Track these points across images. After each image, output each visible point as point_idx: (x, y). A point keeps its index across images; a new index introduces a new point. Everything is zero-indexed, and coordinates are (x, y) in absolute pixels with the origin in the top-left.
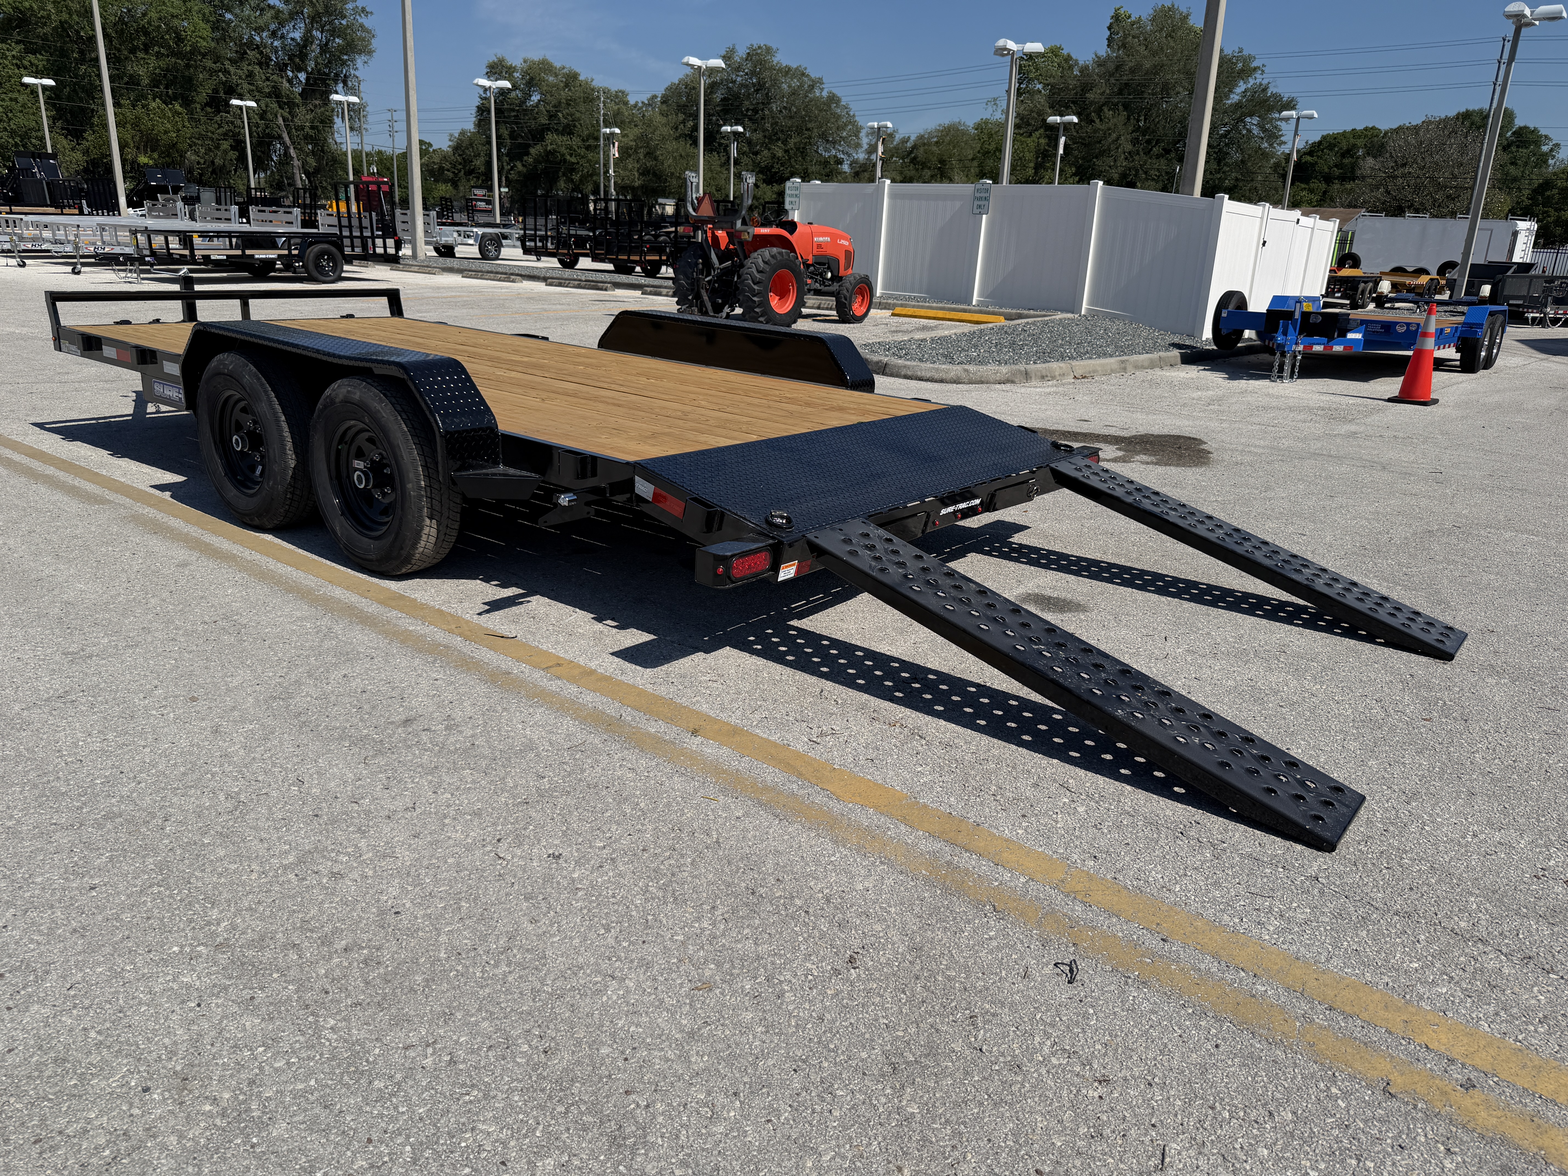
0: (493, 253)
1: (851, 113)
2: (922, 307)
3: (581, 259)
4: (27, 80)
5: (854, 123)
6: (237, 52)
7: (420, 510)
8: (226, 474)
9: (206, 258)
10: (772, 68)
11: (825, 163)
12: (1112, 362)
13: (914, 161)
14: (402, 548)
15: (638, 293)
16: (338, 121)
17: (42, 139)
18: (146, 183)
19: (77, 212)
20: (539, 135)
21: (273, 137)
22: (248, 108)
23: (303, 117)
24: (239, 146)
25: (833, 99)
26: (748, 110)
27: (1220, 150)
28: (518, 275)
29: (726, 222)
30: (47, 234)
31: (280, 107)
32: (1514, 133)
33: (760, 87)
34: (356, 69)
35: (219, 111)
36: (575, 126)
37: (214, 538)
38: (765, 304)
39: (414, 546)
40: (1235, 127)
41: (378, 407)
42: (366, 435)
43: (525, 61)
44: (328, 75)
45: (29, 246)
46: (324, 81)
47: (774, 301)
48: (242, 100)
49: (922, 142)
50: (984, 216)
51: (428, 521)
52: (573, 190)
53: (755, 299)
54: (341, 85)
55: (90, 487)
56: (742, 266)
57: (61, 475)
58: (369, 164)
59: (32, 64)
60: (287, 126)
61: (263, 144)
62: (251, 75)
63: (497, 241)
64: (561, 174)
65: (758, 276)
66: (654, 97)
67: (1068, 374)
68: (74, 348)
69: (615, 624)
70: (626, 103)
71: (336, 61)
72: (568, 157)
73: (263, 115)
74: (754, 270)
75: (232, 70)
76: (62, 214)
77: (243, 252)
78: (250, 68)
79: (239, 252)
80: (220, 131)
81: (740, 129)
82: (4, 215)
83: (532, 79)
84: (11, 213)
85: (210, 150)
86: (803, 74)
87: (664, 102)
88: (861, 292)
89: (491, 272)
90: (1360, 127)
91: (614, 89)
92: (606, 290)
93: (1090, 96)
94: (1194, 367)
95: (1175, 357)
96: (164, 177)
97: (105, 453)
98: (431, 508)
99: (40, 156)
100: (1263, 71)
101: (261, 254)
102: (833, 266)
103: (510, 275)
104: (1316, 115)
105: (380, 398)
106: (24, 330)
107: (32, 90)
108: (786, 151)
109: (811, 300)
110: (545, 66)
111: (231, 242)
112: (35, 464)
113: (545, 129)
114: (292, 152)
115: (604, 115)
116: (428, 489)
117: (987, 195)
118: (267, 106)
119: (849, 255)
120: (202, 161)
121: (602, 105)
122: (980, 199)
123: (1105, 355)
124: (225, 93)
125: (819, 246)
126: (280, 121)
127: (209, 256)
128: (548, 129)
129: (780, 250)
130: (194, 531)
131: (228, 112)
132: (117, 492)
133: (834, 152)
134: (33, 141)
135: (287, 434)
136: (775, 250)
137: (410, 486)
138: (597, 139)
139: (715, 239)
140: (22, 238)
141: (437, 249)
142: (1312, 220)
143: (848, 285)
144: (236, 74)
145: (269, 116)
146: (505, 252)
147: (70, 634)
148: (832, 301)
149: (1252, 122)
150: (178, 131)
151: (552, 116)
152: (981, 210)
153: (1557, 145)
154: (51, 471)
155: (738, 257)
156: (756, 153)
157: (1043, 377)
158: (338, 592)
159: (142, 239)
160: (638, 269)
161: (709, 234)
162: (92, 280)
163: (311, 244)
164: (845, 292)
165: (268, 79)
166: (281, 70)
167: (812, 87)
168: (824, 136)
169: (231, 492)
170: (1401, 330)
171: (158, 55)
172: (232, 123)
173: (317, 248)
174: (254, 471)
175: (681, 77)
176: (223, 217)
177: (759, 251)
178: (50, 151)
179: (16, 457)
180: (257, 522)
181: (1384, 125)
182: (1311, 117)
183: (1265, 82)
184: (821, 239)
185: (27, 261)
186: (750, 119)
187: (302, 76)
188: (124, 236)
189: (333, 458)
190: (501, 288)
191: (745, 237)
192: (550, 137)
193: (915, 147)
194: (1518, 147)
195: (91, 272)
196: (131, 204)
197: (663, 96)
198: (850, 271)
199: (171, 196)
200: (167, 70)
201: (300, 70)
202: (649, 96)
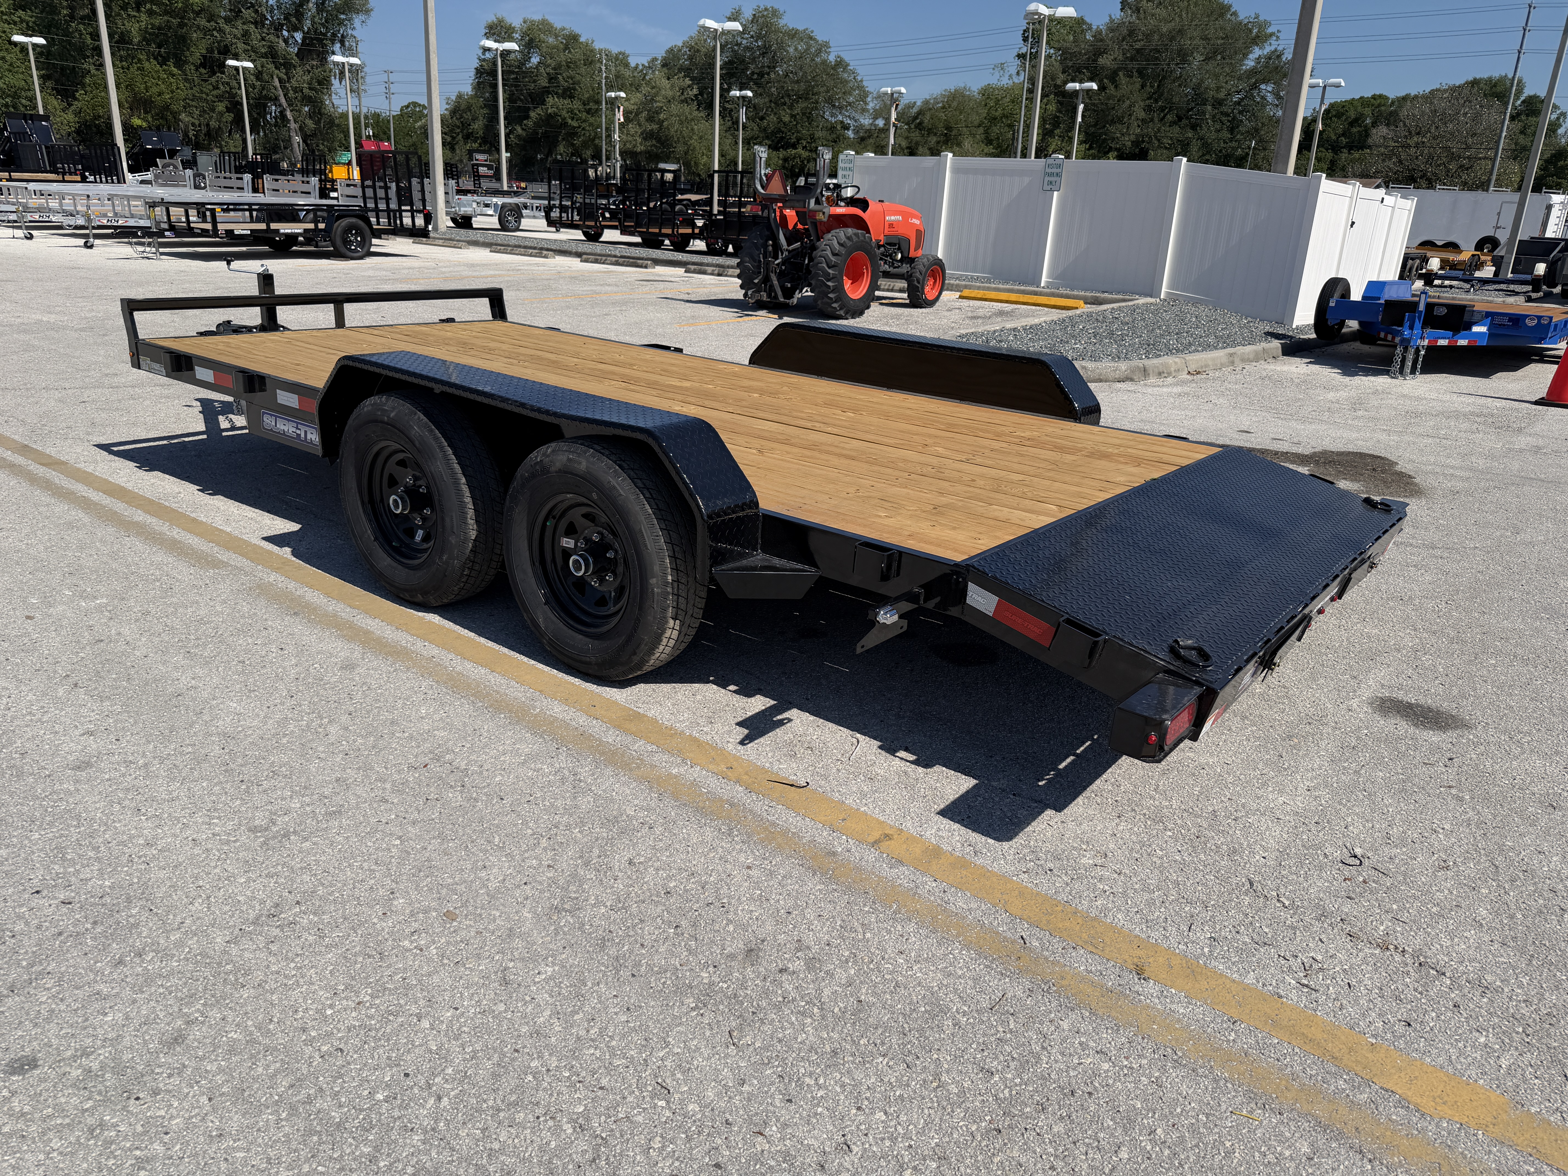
0: (513, 224)
1: (859, 78)
2: (989, 289)
3: (606, 231)
4: (17, 38)
5: (861, 87)
6: (231, 10)
7: (665, 610)
8: (376, 539)
9: (229, 233)
10: (778, 31)
11: (832, 128)
12: (1220, 355)
13: (920, 126)
14: (635, 654)
15: (681, 271)
16: (335, 82)
17: (33, 99)
18: (142, 146)
19: (78, 178)
20: (538, 98)
21: (270, 99)
22: (244, 68)
23: (301, 77)
24: (235, 107)
25: (840, 63)
26: (753, 73)
27: (1234, 118)
28: (548, 250)
29: (798, 201)
30: (54, 204)
31: (276, 68)
32: (1523, 102)
33: (765, 51)
34: (354, 28)
35: (214, 73)
36: (575, 89)
37: (369, 621)
38: (840, 288)
39: (651, 651)
40: (1249, 96)
41: (613, 482)
42: (585, 510)
43: (525, 22)
44: (325, 35)
45: (36, 217)
46: (320, 41)
47: (847, 284)
48: (237, 60)
49: (926, 108)
50: (1055, 193)
51: (671, 622)
52: (573, 155)
53: (830, 284)
54: (338, 45)
55: (193, 541)
56: (814, 248)
57: (152, 521)
58: (366, 126)
59: (22, 21)
60: (283, 88)
61: (259, 106)
62: (246, 34)
63: (517, 212)
64: (560, 138)
65: (833, 259)
66: (655, 59)
67: (1183, 370)
68: (157, 366)
69: (912, 758)
70: (627, 65)
71: (333, 20)
72: (570, 121)
73: (258, 75)
74: (829, 253)
75: (227, 28)
76: (64, 181)
77: (268, 226)
78: (245, 27)
79: (263, 226)
80: (215, 92)
81: (749, 94)
82: (4, 183)
83: (531, 41)
84: (10, 179)
85: (204, 111)
86: (811, 38)
87: (665, 65)
88: (933, 275)
89: (520, 246)
90: (1368, 94)
91: (615, 50)
92: (646, 267)
93: (1102, 61)
94: (1298, 360)
95: (1277, 348)
96: (160, 140)
97: (193, 488)
98: (677, 608)
99: (32, 117)
100: (1278, 37)
101: (286, 228)
102: (904, 246)
103: (541, 250)
104: (1343, 84)
105: (615, 471)
106: (52, 318)
107: (23, 48)
108: (792, 116)
109: (882, 282)
110: (545, 27)
111: (251, 216)
112: (119, 506)
113: (546, 91)
114: (289, 114)
115: (606, 78)
116: (675, 584)
117: (1059, 170)
118: (262, 67)
119: (919, 234)
120: (197, 122)
121: (603, 68)
122: (1051, 175)
123: (1208, 347)
124: (219, 53)
125: (891, 225)
126: (277, 83)
127: (232, 231)
128: (549, 93)
129: (855, 231)
130: (343, 611)
131: (223, 73)
132: (228, 549)
133: (840, 118)
134: (24, 101)
135: (468, 500)
136: (850, 231)
137: (653, 581)
138: (598, 102)
139: (784, 218)
140: (27, 209)
141: (454, 220)
142: (1393, 198)
143: (921, 267)
144: (232, 32)
145: (266, 77)
146: (525, 223)
147: (247, 791)
148: (904, 284)
149: (1267, 88)
150: (172, 92)
151: (552, 79)
152: (1053, 186)
153: (1563, 114)
154: (139, 516)
155: (809, 236)
156: (762, 118)
157: (1160, 374)
158: (557, 710)
159: (159, 211)
160: (667, 242)
161: (778, 214)
162: (107, 256)
163: (339, 218)
164: (918, 274)
165: (263, 39)
166: (276, 29)
167: (819, 51)
168: (830, 101)
169: (384, 561)
170: (1531, 323)
171: (151, 13)
172: (228, 84)
173: (345, 222)
174: (413, 536)
175: (686, 39)
176: (235, 186)
177: (833, 232)
178: (41, 112)
179: (95, 496)
180: (419, 598)
181: (1393, 92)
182: (1338, 86)
183: (1280, 48)
184: (893, 218)
185: (34, 233)
186: (756, 84)
187: (298, 36)
188: (138, 207)
189: (536, 535)
190: (537, 264)
191: (820, 217)
192: (550, 100)
193: (920, 113)
194: (1527, 115)
195: (104, 246)
196: (132, 170)
197: (664, 59)
198: (920, 253)
199: (167, 160)
200: (159, 28)
201: (296, 29)
202: (649, 59)
